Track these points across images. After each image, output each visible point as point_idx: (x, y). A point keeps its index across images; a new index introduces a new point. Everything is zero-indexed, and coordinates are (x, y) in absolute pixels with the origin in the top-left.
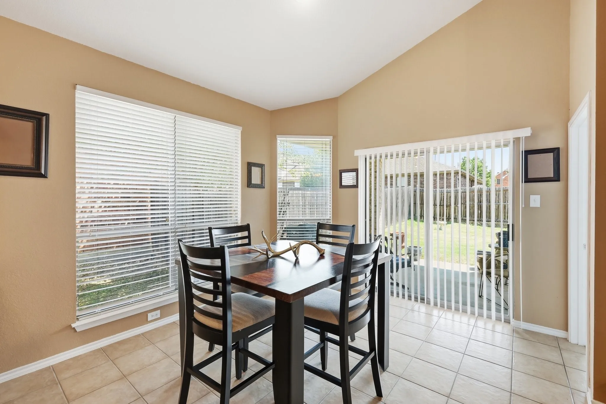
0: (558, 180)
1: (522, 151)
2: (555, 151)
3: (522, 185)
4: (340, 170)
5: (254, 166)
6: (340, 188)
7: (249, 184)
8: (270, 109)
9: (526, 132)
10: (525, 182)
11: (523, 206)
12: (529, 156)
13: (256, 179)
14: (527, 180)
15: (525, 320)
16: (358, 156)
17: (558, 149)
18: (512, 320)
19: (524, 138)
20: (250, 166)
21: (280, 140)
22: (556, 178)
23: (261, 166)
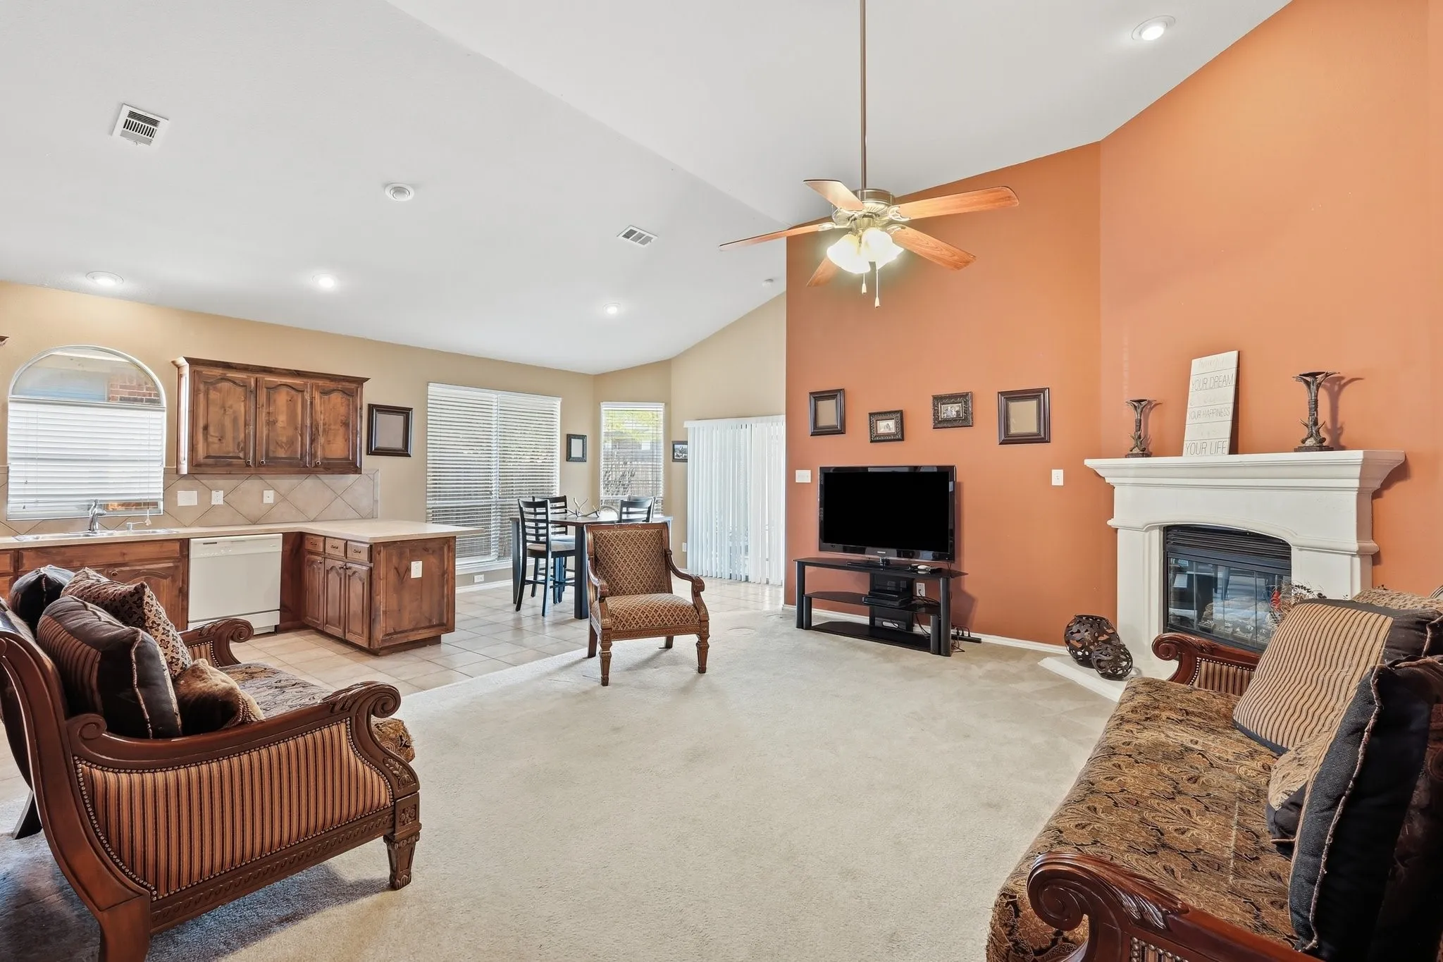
4: (673, 442)
5: (575, 438)
6: (673, 461)
7: (569, 457)
8: (591, 373)
13: (576, 451)
16: (687, 429)
20: (569, 438)
21: (605, 407)
23: (583, 437)
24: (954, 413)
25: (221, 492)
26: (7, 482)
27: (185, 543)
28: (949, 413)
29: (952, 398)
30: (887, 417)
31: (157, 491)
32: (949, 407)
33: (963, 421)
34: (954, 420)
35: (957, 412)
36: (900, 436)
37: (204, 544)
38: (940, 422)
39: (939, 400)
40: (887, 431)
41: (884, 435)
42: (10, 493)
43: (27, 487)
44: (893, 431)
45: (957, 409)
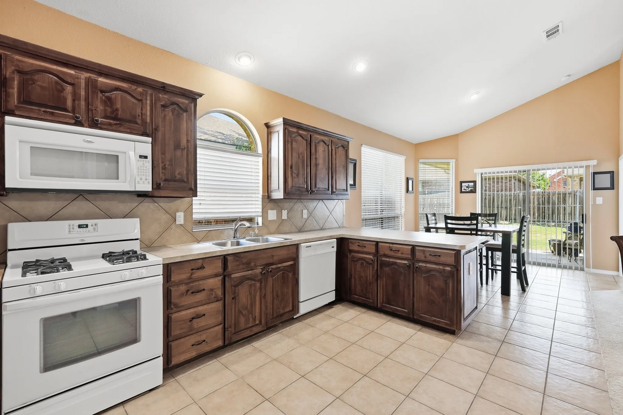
0: (613, 189)
1: (591, 173)
2: (612, 173)
3: (591, 192)
6: (460, 193)
7: (408, 191)
8: (415, 142)
9: (594, 162)
10: (593, 190)
11: (592, 203)
12: (596, 176)
14: (595, 189)
15: (593, 268)
17: (613, 172)
18: (585, 269)
19: (592, 165)
20: (408, 179)
22: (612, 187)
23: (412, 179)
25: (286, 210)
26: (192, 204)
27: (297, 246)
31: (257, 210)
37: (306, 247)
42: (194, 211)
43: (201, 207)
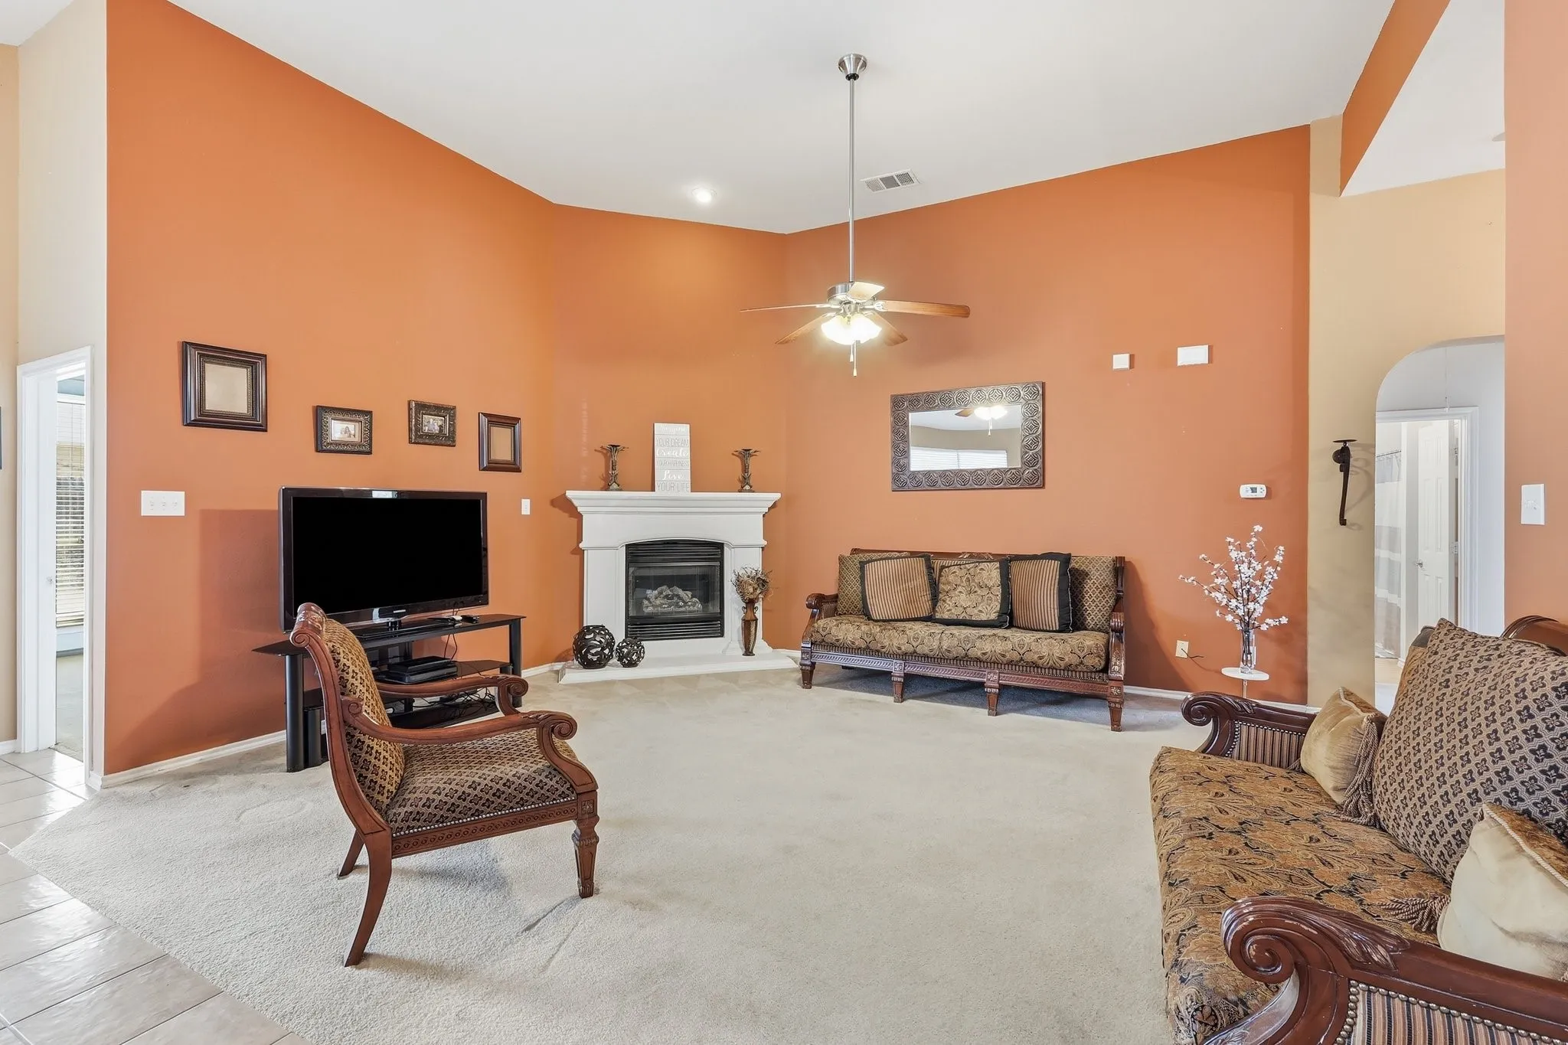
24: (437, 428)
28: (431, 427)
29: (438, 410)
30: (346, 417)
32: (431, 419)
33: (446, 439)
34: (437, 436)
35: (441, 426)
36: (364, 449)
38: (421, 437)
39: (423, 408)
40: (346, 438)
41: (337, 443)
44: (357, 439)
45: (440, 423)
